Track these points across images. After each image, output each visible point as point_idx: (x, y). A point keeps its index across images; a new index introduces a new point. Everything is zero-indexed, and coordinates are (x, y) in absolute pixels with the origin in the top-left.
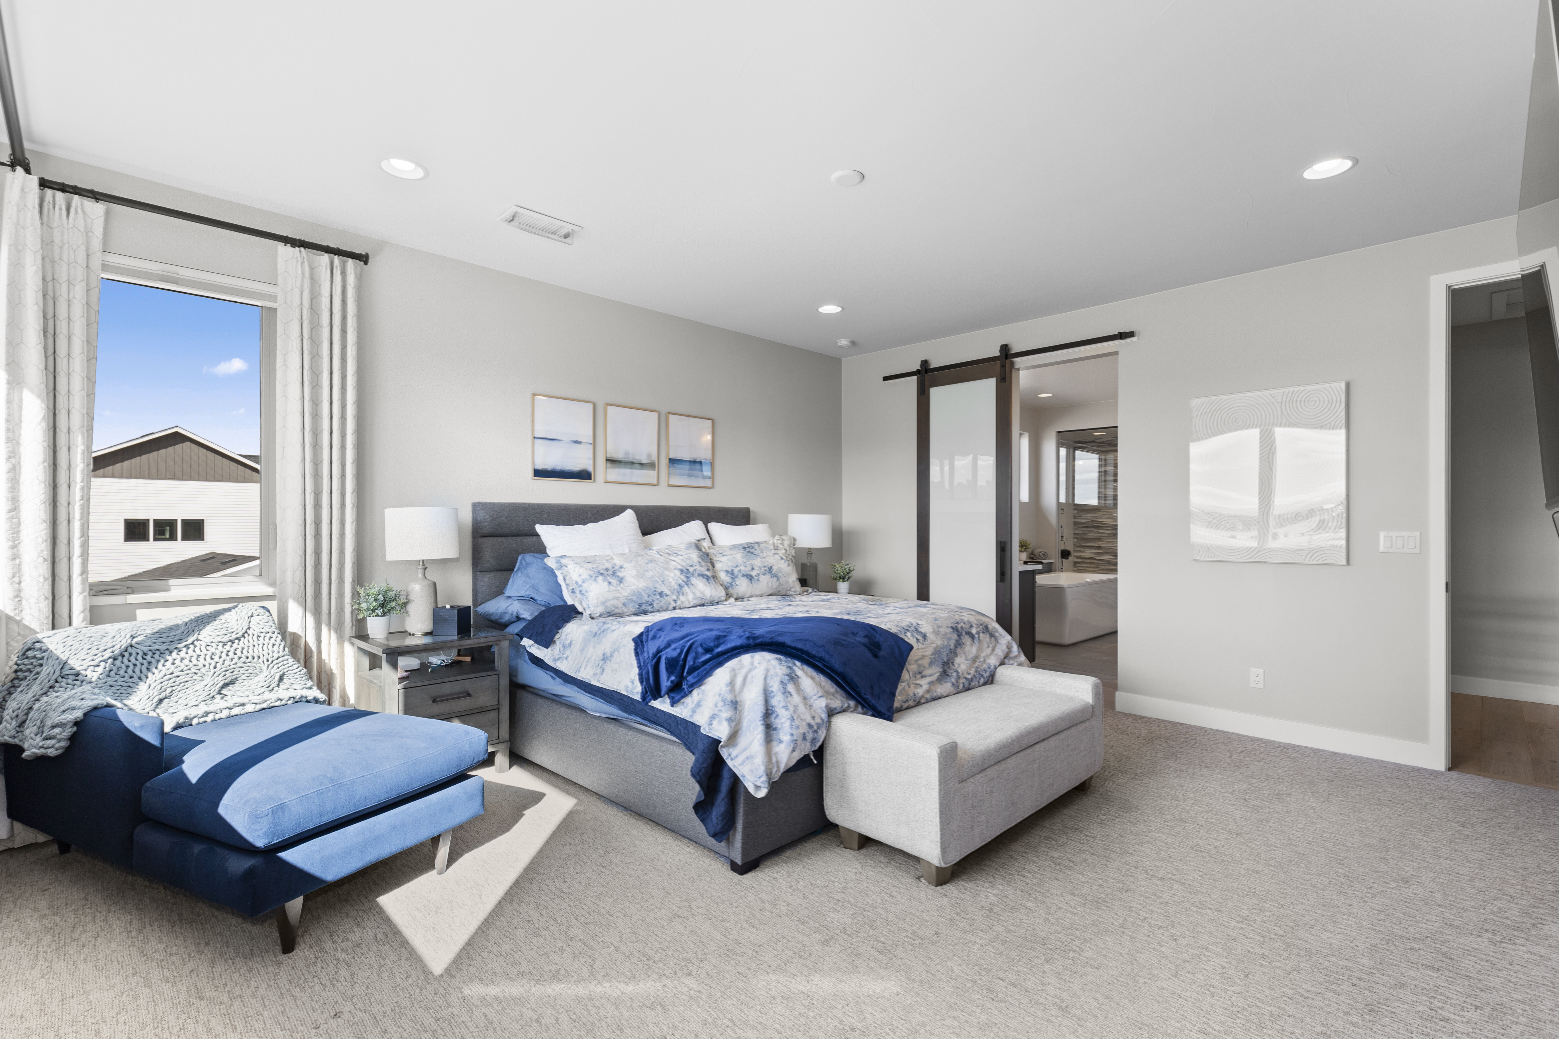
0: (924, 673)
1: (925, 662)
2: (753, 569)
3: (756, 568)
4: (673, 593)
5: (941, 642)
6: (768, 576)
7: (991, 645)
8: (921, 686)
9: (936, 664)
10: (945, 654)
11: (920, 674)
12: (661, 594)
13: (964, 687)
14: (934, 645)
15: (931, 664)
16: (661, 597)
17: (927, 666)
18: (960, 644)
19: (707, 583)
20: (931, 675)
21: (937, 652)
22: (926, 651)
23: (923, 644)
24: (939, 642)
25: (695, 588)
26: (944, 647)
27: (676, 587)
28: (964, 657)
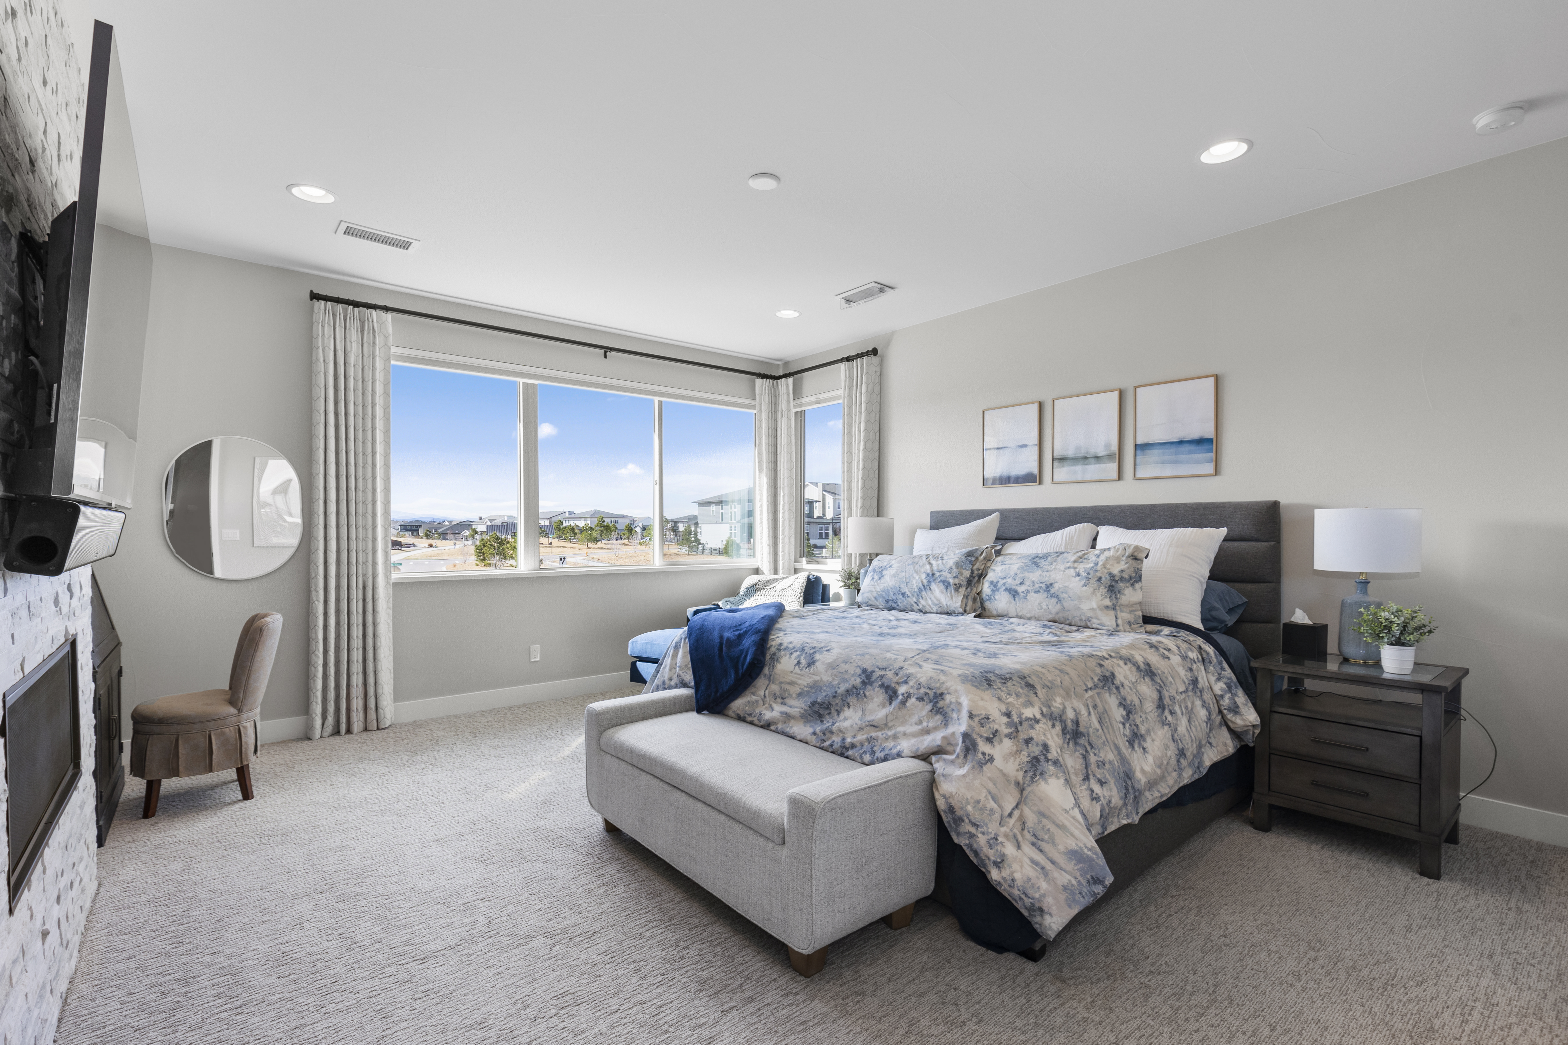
0: (787, 701)
1: (794, 690)
2: (1022, 583)
3: (1027, 583)
4: (913, 595)
5: (830, 679)
6: (1042, 596)
7: (925, 724)
8: (773, 710)
9: (807, 698)
10: (824, 694)
11: (782, 698)
12: (903, 594)
13: (831, 745)
14: (817, 678)
15: (800, 695)
16: (903, 597)
17: (794, 696)
18: (858, 694)
19: (945, 591)
20: (790, 707)
21: (816, 687)
22: (800, 679)
23: (801, 670)
24: (826, 678)
25: (932, 593)
26: (830, 685)
27: (916, 590)
28: (860, 713)
